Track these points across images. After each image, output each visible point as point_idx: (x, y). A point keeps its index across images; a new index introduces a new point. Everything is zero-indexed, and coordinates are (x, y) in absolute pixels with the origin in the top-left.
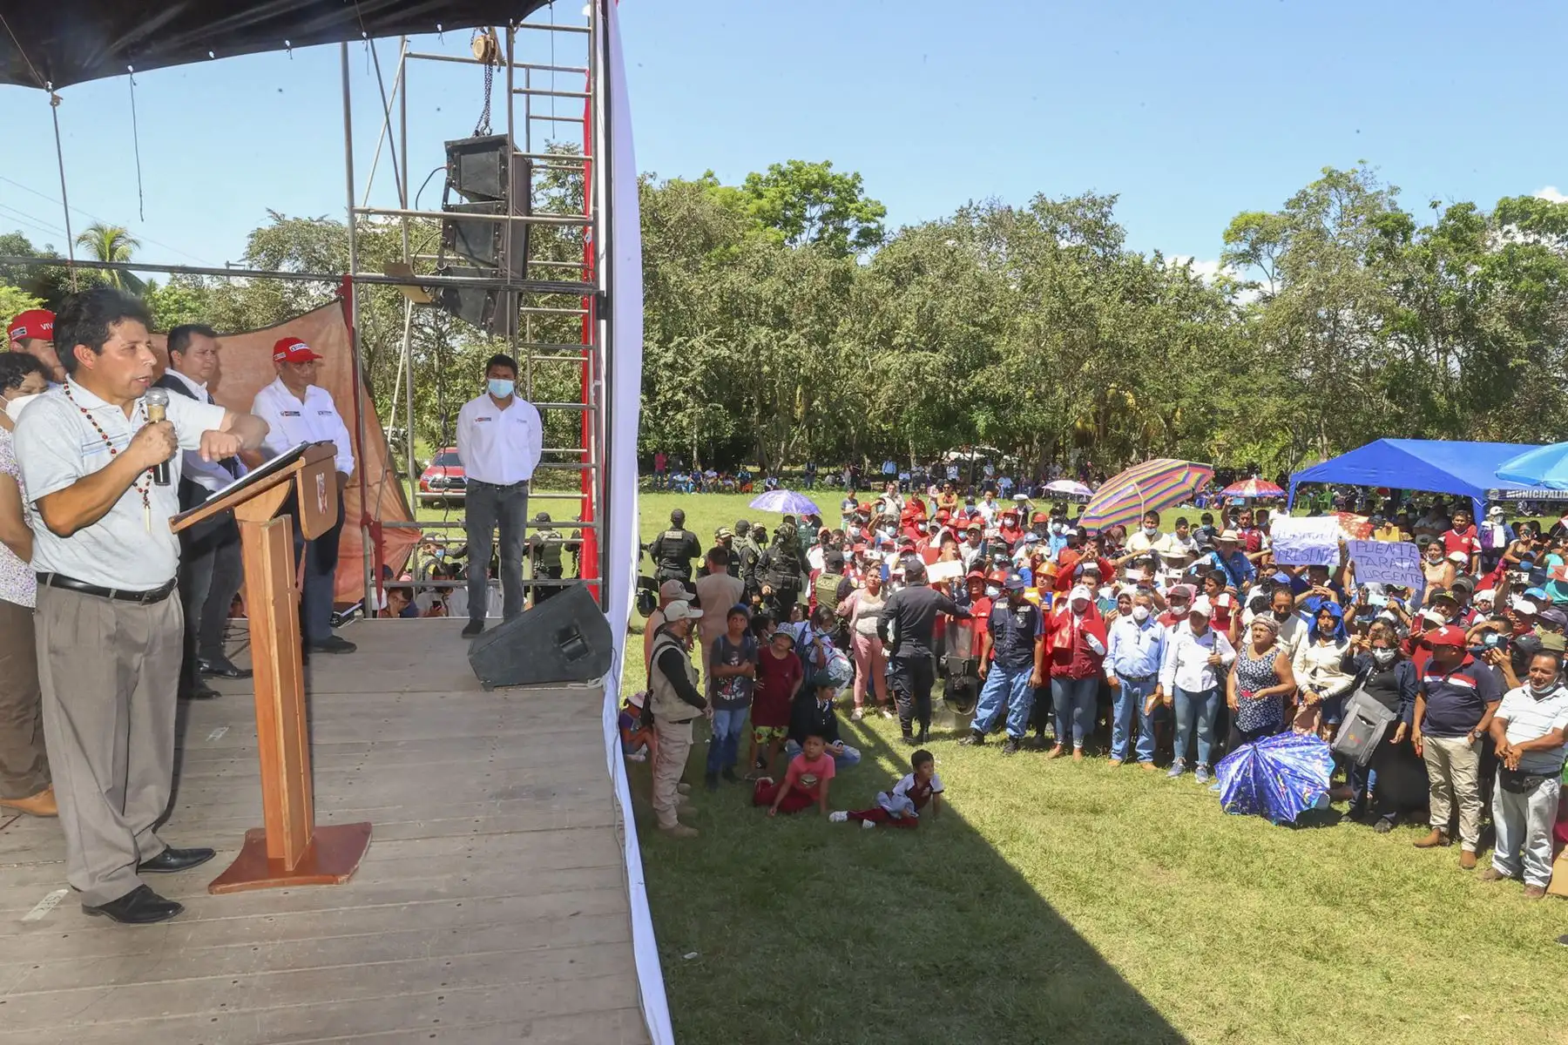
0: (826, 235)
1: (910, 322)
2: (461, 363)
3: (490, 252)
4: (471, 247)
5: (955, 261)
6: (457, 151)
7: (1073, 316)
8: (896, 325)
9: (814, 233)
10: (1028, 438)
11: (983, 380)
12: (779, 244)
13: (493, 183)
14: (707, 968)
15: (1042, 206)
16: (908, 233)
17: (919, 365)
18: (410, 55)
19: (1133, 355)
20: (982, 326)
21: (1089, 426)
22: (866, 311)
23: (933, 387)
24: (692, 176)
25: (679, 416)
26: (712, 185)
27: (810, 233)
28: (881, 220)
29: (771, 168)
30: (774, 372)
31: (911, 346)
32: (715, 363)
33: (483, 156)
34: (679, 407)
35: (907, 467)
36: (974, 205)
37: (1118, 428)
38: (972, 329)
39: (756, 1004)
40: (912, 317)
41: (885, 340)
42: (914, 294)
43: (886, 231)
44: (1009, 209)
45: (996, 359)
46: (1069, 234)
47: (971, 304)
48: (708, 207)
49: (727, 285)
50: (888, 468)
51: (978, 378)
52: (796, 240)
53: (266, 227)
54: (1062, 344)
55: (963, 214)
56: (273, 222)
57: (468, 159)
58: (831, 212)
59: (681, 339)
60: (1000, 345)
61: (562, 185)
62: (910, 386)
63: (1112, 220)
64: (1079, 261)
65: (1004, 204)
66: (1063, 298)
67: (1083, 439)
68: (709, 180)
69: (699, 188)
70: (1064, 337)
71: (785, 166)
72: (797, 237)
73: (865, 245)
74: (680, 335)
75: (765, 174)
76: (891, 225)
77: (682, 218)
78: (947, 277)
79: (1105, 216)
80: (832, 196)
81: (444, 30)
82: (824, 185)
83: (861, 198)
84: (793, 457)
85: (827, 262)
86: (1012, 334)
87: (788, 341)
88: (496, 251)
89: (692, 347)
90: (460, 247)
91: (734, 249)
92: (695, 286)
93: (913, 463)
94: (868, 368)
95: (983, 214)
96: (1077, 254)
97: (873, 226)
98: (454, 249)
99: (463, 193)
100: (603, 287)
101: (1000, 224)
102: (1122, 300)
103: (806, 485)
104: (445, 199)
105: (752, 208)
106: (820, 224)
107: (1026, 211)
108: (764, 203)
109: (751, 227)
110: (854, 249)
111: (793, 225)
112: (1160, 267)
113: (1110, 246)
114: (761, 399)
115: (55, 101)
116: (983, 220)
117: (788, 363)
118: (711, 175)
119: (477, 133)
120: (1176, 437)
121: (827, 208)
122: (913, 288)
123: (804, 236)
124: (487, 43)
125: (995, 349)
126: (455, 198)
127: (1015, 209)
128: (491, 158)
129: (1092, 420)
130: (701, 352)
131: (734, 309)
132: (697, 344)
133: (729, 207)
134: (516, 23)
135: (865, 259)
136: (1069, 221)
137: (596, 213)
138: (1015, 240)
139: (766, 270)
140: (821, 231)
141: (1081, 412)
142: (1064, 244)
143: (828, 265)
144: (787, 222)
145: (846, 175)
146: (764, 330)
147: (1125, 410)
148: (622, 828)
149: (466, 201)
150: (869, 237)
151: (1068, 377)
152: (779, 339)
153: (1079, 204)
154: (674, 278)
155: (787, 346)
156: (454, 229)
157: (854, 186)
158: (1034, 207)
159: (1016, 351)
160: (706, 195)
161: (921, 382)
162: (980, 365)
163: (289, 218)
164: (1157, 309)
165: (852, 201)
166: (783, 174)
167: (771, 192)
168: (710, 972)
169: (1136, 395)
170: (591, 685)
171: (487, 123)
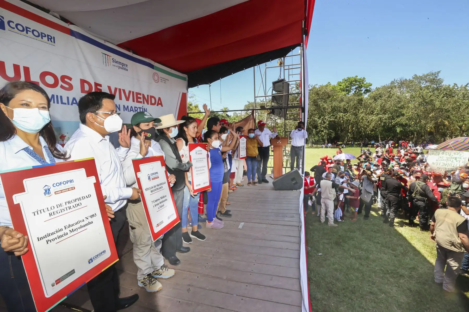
0: (356, 92)
1: (378, 108)
2: (279, 125)
3: (281, 102)
4: (278, 101)
5: (391, 93)
6: (274, 83)
7: (427, 103)
8: (375, 109)
9: (353, 92)
10: (413, 134)
11: (399, 120)
12: (345, 95)
13: (281, 88)
14: (324, 258)
15: (416, 77)
16: (377, 89)
17: (381, 118)
18: (267, 68)
19: (447, 111)
20: (399, 107)
21: (432, 130)
22: (366, 107)
23: (385, 123)
24: (325, 84)
25: (322, 133)
26: (329, 85)
27: (352, 92)
28: (371, 87)
29: (343, 80)
30: (343, 122)
31: (378, 114)
32: (330, 121)
33: (279, 83)
34: (322, 131)
35: (378, 142)
36: (396, 80)
37: (442, 130)
38: (395, 108)
39: (336, 270)
40: (379, 107)
41: (372, 113)
42: (379, 102)
43: (372, 89)
44: (406, 79)
45: (403, 115)
46: (425, 83)
47: (395, 103)
48: (329, 90)
49: (333, 105)
50: (373, 142)
51: (398, 120)
52: (349, 94)
53: (247, 104)
54: (423, 110)
55: (392, 83)
56: (248, 103)
57: (277, 84)
58: (358, 87)
59: (323, 117)
60: (404, 111)
61: (298, 90)
62: (379, 123)
63: (438, 78)
64: (428, 89)
65: (404, 79)
66: (423, 98)
67: (430, 133)
68: (329, 84)
69: (327, 86)
70: (424, 108)
71: (346, 79)
72: (350, 93)
73: (367, 93)
74: (323, 116)
75: (342, 81)
76: (373, 88)
77: (323, 92)
78: (389, 97)
79: (436, 77)
80: (358, 83)
81: (271, 60)
82: (356, 81)
83: (365, 83)
84: (349, 140)
85: (356, 97)
86: (407, 109)
87: (347, 116)
88: (282, 101)
89: (326, 118)
90: (275, 101)
91: (335, 97)
92: (325, 105)
93: (380, 141)
94: (367, 120)
95: (398, 82)
96: (427, 88)
97: (368, 88)
98: (274, 102)
99: (276, 91)
100: (303, 106)
101: (403, 83)
102: (443, 97)
103: (352, 146)
104: (272, 93)
105: (339, 88)
106: (355, 90)
107: (411, 79)
108: (342, 87)
109: (338, 92)
110: (364, 94)
111: (349, 91)
112: (456, 88)
113: (438, 84)
114: (341, 128)
115: (210, 86)
116: (398, 83)
117: (347, 120)
118: (329, 83)
119: (278, 79)
120: (463, 131)
121: (357, 86)
122: (379, 101)
123: (351, 93)
124: (280, 62)
125: (403, 113)
126: (274, 92)
127: (408, 79)
128: (281, 84)
129: (433, 128)
130: (328, 120)
131: (334, 110)
132: (327, 118)
133: (334, 89)
134: (285, 56)
135: (366, 96)
136: (425, 80)
137: (302, 91)
138: (408, 87)
139: (342, 100)
140: (355, 91)
141: (430, 126)
142: (423, 86)
143: (356, 98)
144: (347, 90)
145: (361, 78)
146: (342, 114)
147: (444, 125)
148: (301, 227)
149: (276, 93)
150: (367, 91)
151: (426, 118)
152: (345, 116)
153: (428, 75)
154: (321, 105)
155: (347, 117)
156: (274, 98)
157: (364, 80)
158: (414, 78)
159: (409, 113)
160: (328, 87)
161: (382, 122)
162: (398, 117)
163: (251, 102)
164: (456, 98)
165: (363, 83)
166: (346, 80)
167: (343, 85)
168: (325, 259)
169: (448, 121)
170: (298, 191)
171: (280, 77)
